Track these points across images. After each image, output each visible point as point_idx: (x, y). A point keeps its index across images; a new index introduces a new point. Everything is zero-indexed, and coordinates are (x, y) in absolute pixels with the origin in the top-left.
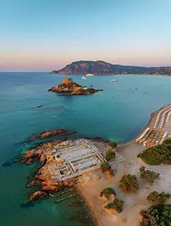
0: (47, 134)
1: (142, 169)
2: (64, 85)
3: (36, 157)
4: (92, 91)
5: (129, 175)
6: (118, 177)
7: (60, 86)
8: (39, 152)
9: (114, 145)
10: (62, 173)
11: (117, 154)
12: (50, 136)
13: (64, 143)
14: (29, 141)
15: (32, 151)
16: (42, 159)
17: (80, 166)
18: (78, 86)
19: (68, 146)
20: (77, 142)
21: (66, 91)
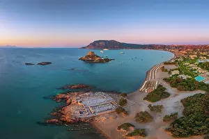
0: (76, 86)
1: (150, 106)
2: (89, 56)
3: (64, 99)
4: (107, 60)
5: (141, 112)
6: (133, 115)
7: (87, 57)
8: (68, 96)
9: (125, 95)
10: (81, 113)
11: (128, 100)
12: (77, 88)
13: (87, 94)
14: (63, 88)
15: (63, 95)
16: (68, 101)
17: (97, 110)
18: (98, 57)
19: (89, 96)
20: (96, 94)
21: (90, 60)
